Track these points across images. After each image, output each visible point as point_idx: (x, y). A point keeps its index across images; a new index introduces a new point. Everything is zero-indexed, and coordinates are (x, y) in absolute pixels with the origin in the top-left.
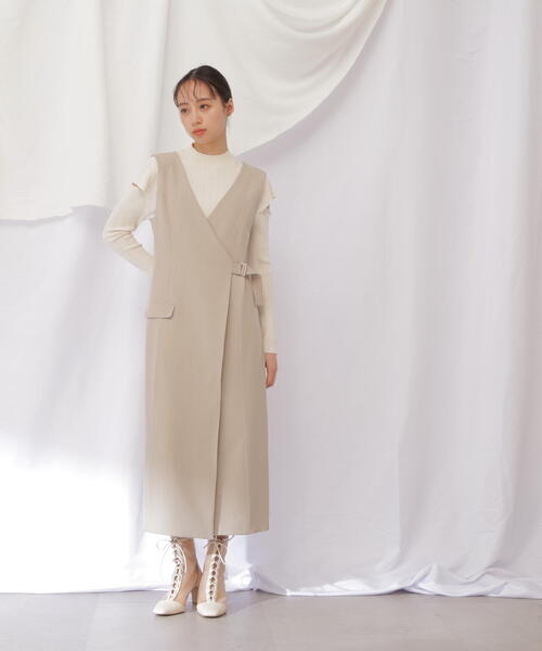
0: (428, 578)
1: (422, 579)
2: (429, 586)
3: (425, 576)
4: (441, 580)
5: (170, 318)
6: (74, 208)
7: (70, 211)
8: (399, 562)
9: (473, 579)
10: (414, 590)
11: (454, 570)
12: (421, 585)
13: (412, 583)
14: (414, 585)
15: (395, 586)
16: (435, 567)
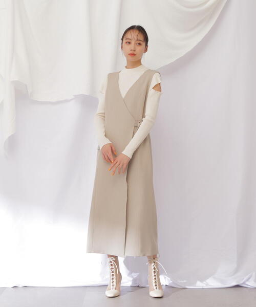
0: (250, 280)
1: (248, 280)
2: (251, 284)
3: (249, 278)
6: (75, 96)
7: (73, 97)
8: (237, 271)
10: (243, 285)
12: (247, 283)
13: (242, 282)
14: (244, 283)
15: (234, 284)
16: (254, 274)
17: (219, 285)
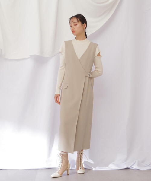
0: (135, 165)
1: (133, 165)
2: (135, 167)
4: (139, 165)
5: (66, 88)
6: (30, 55)
7: (29, 56)
8: (127, 159)
9: (148, 165)
10: (131, 168)
11: (143, 162)
12: (133, 167)
13: (130, 166)
14: (131, 167)
15: (125, 167)
16: (137, 161)
17: (117, 168)
